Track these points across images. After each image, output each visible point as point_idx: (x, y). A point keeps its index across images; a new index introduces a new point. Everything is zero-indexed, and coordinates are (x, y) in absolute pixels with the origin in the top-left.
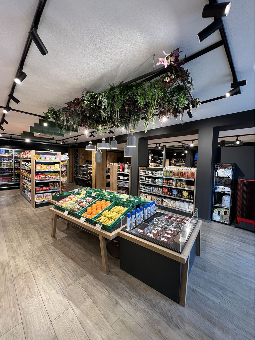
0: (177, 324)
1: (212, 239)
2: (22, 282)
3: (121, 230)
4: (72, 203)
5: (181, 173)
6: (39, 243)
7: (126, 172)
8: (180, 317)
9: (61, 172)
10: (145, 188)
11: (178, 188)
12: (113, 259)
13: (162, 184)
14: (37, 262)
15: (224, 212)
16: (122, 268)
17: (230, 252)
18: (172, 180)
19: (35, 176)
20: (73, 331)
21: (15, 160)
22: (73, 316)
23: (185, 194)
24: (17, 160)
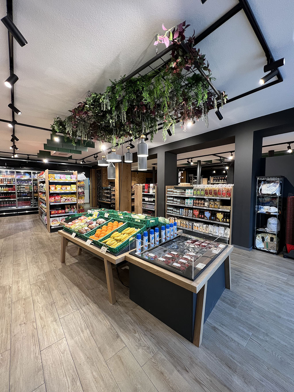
0: (185, 366)
1: (250, 270)
2: (20, 307)
3: (129, 254)
4: (81, 224)
5: (214, 190)
6: (46, 268)
7: (151, 192)
8: (191, 358)
9: (78, 193)
10: (173, 211)
11: (211, 209)
12: (123, 288)
13: (192, 205)
14: (40, 288)
15: (269, 238)
16: (131, 298)
17: (271, 286)
18: (204, 199)
19: (50, 198)
20: (62, 363)
21: (34, 183)
22: (65, 347)
23: (220, 216)
24: (35, 183)
